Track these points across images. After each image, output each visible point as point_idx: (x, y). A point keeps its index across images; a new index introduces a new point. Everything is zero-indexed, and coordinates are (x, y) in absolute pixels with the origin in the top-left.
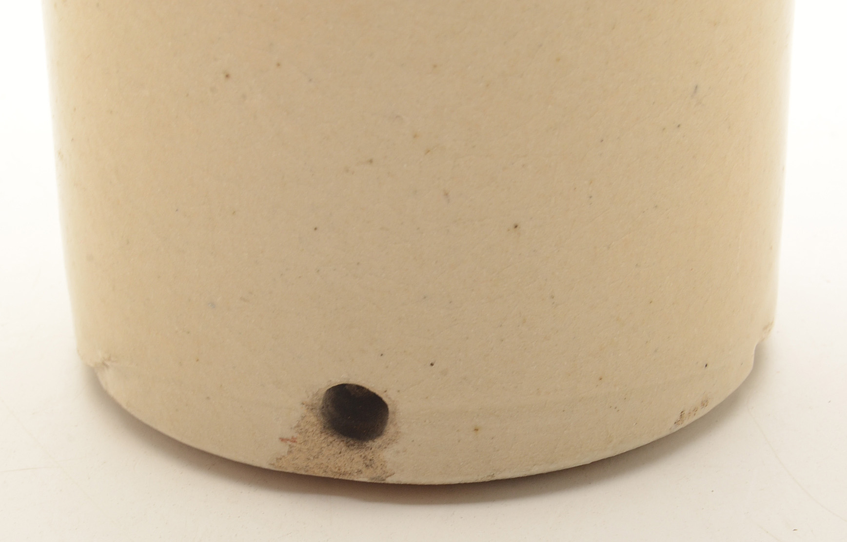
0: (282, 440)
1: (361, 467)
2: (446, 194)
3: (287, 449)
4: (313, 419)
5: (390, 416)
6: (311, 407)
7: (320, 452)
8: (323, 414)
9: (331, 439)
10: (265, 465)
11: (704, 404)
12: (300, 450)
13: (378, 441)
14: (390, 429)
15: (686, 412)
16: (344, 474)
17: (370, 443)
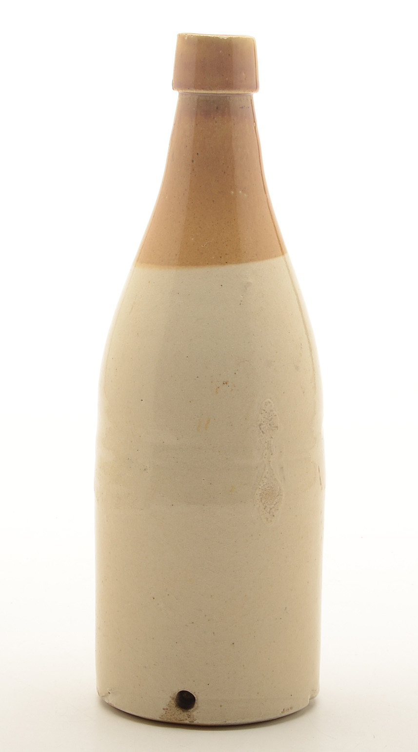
0: (164, 709)
1: (187, 718)
2: (214, 633)
3: (165, 712)
4: (173, 702)
5: (196, 701)
6: (173, 699)
7: (175, 713)
8: (176, 701)
9: (178, 709)
10: (158, 719)
11: (291, 708)
12: (169, 712)
13: (192, 709)
14: (196, 705)
15: (285, 710)
16: (182, 720)
17: (189, 710)
